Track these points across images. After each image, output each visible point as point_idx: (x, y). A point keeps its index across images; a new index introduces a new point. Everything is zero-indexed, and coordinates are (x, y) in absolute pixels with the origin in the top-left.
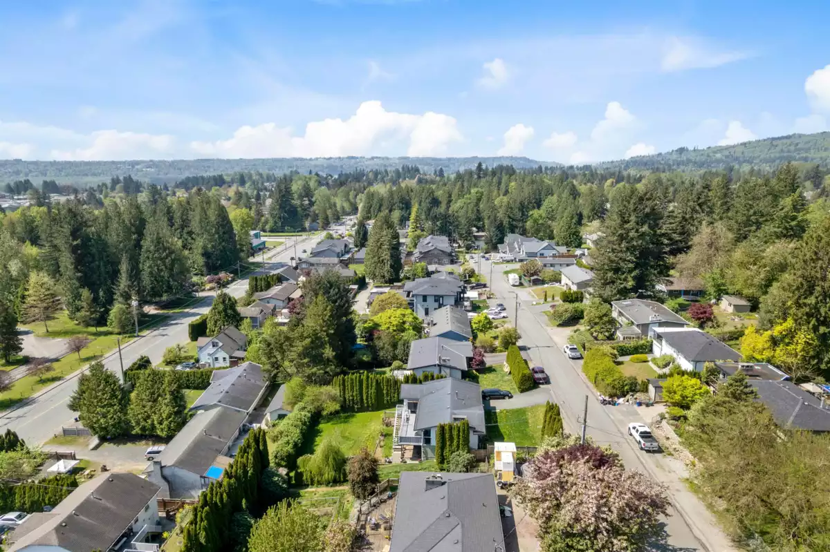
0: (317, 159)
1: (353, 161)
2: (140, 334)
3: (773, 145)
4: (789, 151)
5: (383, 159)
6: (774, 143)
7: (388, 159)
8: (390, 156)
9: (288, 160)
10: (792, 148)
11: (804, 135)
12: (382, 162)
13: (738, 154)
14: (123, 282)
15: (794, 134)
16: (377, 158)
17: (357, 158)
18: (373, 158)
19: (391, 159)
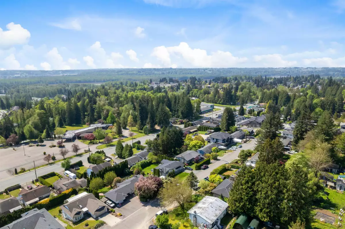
0: (279, 68)
1: (297, 69)
2: (149, 134)
5: (313, 68)
7: (315, 68)
8: (316, 67)
9: (266, 68)
12: (312, 70)
14: (148, 120)
16: (309, 68)
17: (299, 68)
18: (307, 68)
19: (317, 68)
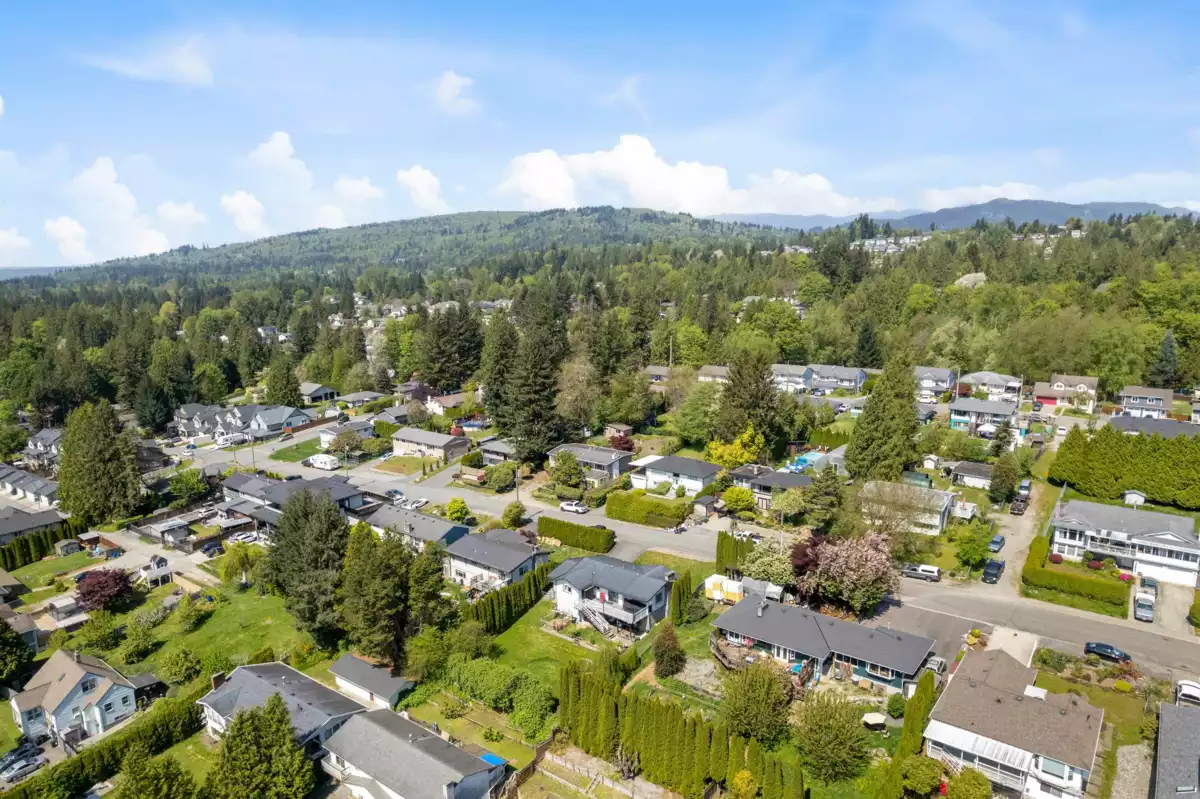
3: (302, 242)
4: (322, 251)
6: (305, 239)
10: (325, 246)
11: (331, 230)
13: (265, 254)
15: (320, 229)
